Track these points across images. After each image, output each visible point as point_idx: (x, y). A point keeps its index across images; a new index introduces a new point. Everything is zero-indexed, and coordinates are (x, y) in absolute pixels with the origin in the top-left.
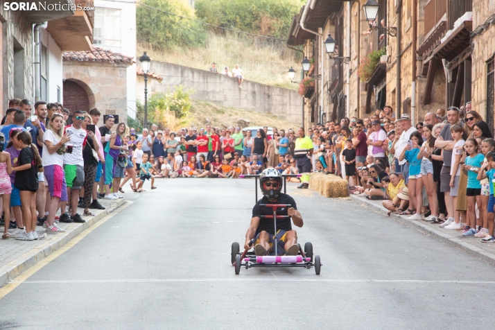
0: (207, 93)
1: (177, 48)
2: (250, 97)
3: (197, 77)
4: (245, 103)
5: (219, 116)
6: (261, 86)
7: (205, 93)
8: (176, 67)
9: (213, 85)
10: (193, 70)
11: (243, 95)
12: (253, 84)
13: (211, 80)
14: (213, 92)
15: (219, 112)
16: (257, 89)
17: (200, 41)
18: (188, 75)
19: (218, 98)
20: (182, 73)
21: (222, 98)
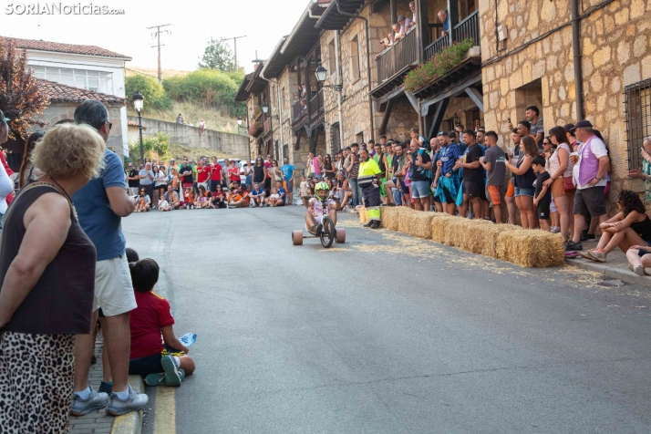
0: (177, 138)
1: (152, 111)
2: (207, 140)
3: (169, 128)
4: (203, 145)
5: (187, 154)
6: (214, 132)
8: (154, 121)
9: (180, 133)
10: (166, 123)
11: (202, 139)
13: (179, 129)
14: (181, 137)
15: (186, 151)
16: (211, 134)
17: (167, 106)
18: (163, 126)
19: (185, 141)
20: (159, 125)
21: (188, 142)
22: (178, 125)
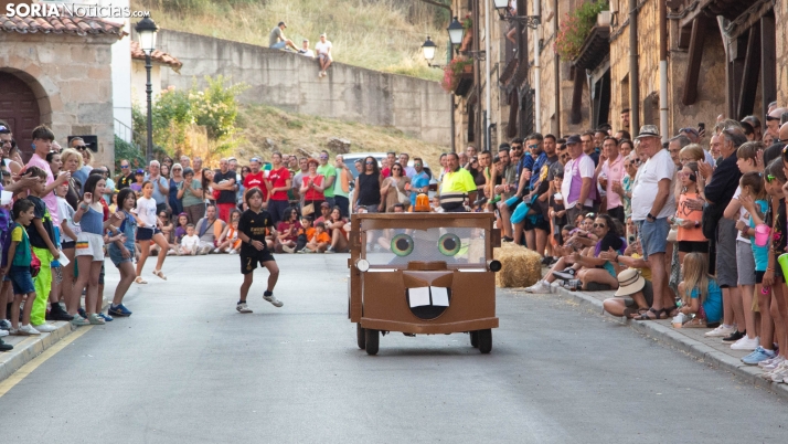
0: (269, 90)
1: (209, 6)
2: (350, 96)
3: (248, 61)
4: (341, 109)
5: (291, 134)
6: (371, 74)
7: (264, 90)
8: (208, 41)
9: (278, 75)
10: (240, 47)
11: (337, 94)
12: (356, 71)
13: (274, 65)
14: (280, 87)
15: (291, 125)
16: (363, 80)
18: (232, 57)
19: (289, 98)
20: (220, 53)
21: (297, 99)
22: (273, 53)
